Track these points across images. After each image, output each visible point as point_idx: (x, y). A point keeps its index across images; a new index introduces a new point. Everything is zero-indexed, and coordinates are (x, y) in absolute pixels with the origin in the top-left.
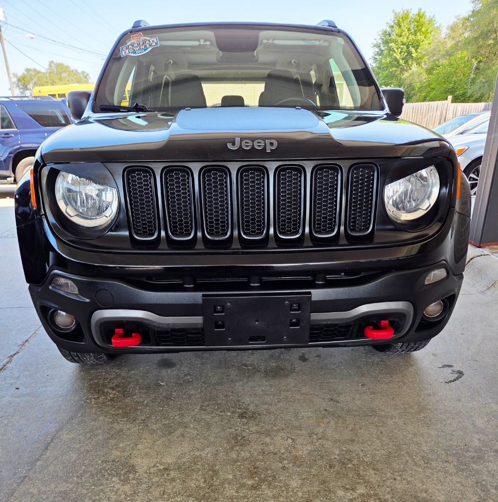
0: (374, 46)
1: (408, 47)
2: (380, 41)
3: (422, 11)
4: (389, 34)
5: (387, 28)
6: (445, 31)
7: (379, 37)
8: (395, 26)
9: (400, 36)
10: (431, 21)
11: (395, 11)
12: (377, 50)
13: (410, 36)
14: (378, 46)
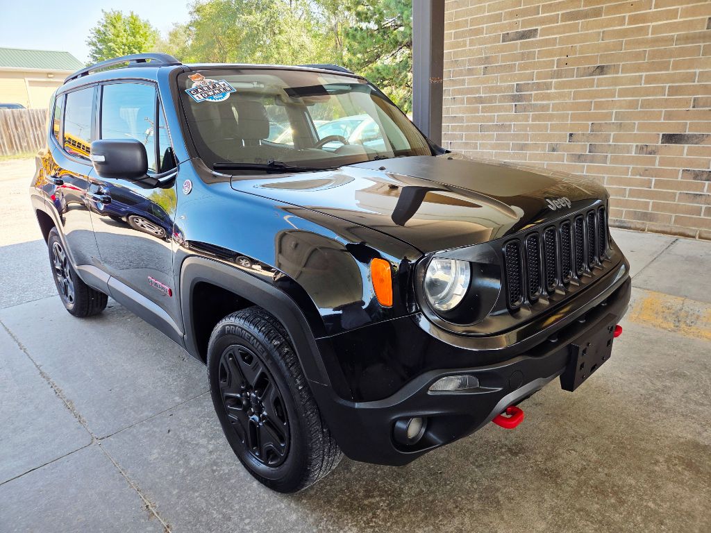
0: (90, 44)
1: (129, 48)
2: (95, 40)
3: (135, 14)
4: (104, 33)
5: (100, 26)
6: (164, 37)
7: (93, 35)
8: (109, 25)
9: (118, 36)
10: (146, 25)
11: (105, 10)
12: (94, 48)
13: (129, 37)
14: (94, 45)
